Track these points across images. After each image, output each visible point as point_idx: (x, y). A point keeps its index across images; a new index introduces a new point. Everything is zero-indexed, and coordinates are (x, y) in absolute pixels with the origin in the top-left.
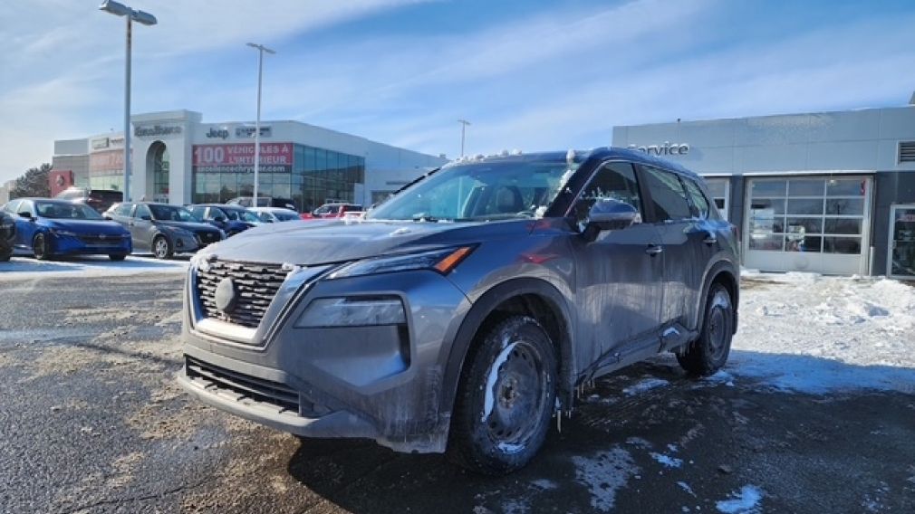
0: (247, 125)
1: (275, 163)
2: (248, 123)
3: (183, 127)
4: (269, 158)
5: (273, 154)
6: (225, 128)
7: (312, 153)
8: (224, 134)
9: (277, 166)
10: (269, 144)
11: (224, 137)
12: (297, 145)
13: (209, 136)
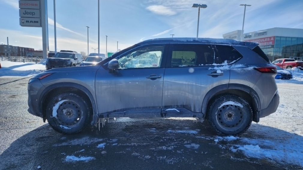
0: (258, 32)
1: (268, 44)
2: (259, 31)
3: (237, 36)
4: (265, 43)
5: (267, 41)
6: (251, 34)
7: (285, 39)
8: (250, 36)
9: (268, 46)
10: (266, 38)
11: (250, 37)
12: (277, 37)
13: (245, 38)
